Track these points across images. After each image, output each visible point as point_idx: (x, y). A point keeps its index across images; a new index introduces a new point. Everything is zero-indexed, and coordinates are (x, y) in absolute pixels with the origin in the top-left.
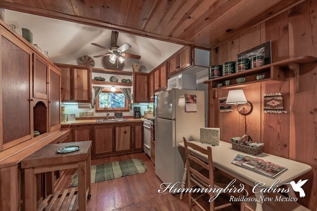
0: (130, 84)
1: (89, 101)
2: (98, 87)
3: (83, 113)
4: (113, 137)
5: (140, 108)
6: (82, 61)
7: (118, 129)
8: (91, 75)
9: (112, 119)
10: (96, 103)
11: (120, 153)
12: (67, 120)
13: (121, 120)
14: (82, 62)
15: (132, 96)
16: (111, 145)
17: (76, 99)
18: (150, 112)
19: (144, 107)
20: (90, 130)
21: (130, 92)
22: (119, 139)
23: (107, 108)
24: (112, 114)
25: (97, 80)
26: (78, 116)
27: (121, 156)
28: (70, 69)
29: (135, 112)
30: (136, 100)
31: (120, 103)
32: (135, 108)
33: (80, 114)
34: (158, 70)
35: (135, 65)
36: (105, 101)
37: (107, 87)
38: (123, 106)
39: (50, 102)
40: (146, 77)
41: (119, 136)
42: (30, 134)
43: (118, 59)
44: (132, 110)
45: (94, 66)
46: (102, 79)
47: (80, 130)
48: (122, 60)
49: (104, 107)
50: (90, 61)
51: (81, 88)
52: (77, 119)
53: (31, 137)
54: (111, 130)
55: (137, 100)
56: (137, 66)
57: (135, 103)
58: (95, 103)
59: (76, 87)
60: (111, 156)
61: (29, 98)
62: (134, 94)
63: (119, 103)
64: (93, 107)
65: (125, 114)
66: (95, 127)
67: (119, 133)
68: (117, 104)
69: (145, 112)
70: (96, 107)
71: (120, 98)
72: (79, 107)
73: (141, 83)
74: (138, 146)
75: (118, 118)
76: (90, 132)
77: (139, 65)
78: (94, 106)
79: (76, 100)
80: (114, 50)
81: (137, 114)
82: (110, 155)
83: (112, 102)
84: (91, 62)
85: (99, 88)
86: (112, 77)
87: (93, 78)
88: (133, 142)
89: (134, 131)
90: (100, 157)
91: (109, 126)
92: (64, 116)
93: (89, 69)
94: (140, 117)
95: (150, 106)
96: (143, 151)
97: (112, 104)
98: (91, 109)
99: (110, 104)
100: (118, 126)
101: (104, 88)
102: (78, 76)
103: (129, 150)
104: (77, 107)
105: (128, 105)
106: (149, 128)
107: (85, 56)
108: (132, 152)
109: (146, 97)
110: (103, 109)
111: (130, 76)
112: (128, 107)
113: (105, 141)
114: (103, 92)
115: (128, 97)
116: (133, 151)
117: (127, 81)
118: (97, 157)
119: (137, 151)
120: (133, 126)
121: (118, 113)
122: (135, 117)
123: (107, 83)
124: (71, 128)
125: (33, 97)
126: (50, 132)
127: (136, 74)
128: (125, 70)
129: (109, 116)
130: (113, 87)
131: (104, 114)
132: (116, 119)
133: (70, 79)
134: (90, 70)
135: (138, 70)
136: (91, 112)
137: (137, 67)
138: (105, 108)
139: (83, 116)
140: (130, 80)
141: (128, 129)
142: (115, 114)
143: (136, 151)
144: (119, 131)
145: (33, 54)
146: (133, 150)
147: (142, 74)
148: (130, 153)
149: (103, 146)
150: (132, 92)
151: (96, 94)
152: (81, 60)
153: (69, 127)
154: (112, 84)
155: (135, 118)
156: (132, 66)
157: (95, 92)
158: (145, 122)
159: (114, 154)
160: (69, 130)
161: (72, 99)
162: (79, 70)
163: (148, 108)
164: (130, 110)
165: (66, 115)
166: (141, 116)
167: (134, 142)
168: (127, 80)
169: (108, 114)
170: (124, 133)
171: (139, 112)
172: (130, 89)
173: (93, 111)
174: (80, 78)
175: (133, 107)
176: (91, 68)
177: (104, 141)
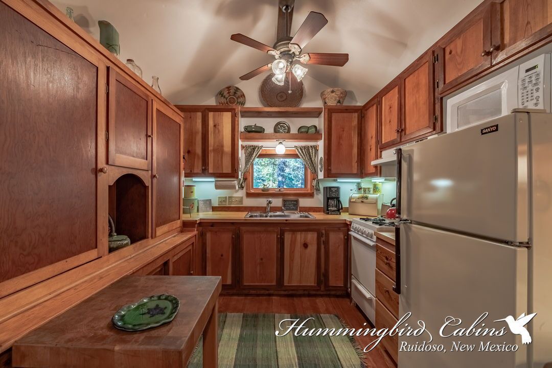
0: (316, 135)
1: (233, 174)
2: (251, 146)
3: (224, 198)
4: (279, 253)
5: (338, 188)
6: (224, 97)
7: (290, 236)
8: (238, 121)
9: (278, 213)
10: (248, 177)
11: (292, 290)
12: (198, 211)
13: (295, 216)
14: (223, 100)
15: (321, 164)
16: (275, 270)
17: (211, 171)
18: (365, 200)
19: (348, 188)
20: (233, 235)
21: (315, 153)
22: (292, 259)
23: (268, 189)
24: (277, 202)
25: (249, 132)
26: (216, 203)
27: (295, 299)
28: (202, 115)
29: (328, 199)
30: (330, 170)
31: (293, 180)
32: (328, 190)
33: (219, 200)
34: (397, 88)
35: (330, 90)
36: (268, 177)
37: (267, 145)
38: (299, 184)
39: (155, 176)
40: (356, 115)
41: (292, 252)
42: (96, 248)
43: (292, 72)
44: (320, 193)
45: (244, 104)
46: (259, 130)
47: (216, 232)
48: (299, 72)
49: (261, 187)
50: (237, 95)
51: (219, 149)
52: (214, 209)
53: (98, 253)
54: (274, 237)
55: (334, 171)
56: (333, 92)
57: (328, 177)
58: (245, 179)
59: (212, 148)
60: (273, 295)
61: (94, 166)
62: (326, 157)
63: (291, 179)
64: (242, 187)
65: (304, 202)
66: (244, 228)
67: (291, 245)
68: (288, 181)
69: (350, 199)
70: (247, 187)
71: (293, 170)
72: (217, 187)
73: (343, 131)
74: (335, 281)
75: (289, 209)
76: (232, 238)
77: (338, 90)
78: (243, 184)
79: (211, 173)
80: (282, 50)
81: (332, 202)
82: (272, 292)
83: (280, 178)
84: (239, 97)
85: (254, 148)
86: (279, 124)
87: (241, 129)
88: (323, 270)
89: (326, 243)
90: (253, 292)
91: (271, 229)
92: (193, 203)
93: (234, 109)
94: (338, 210)
95: (363, 185)
96: (348, 295)
97: (279, 182)
98: (237, 191)
99: (276, 182)
100: (290, 231)
101: (263, 148)
102: (215, 126)
103: (314, 286)
104: (213, 185)
105: (311, 183)
106: (372, 244)
107: (228, 88)
108: (322, 293)
109: (355, 165)
110: (261, 192)
111: (317, 119)
112: (312, 187)
113: (262, 259)
114: (262, 156)
115: (310, 165)
116: (322, 291)
117: (310, 131)
118: (246, 292)
119: (333, 293)
120: (324, 232)
121: (291, 201)
122: (328, 210)
123: (268, 137)
124: (201, 228)
125: (107, 163)
126: (155, 237)
127: (331, 111)
128: (306, 105)
129: (271, 205)
130: (281, 145)
131: (262, 202)
132: (286, 213)
133: (202, 133)
134: (236, 111)
135: (336, 102)
136: (239, 197)
137: (333, 94)
138: (263, 190)
139: (224, 203)
140: (315, 127)
141: (311, 237)
142: (284, 201)
143: (329, 290)
144: (291, 241)
145: (108, 68)
146: (322, 288)
147: (347, 110)
148: (314, 292)
149: (258, 271)
150: (321, 154)
151: (247, 162)
152: (222, 96)
153: (196, 225)
154: (278, 139)
155: (328, 214)
156: (322, 94)
157: (246, 156)
158: (354, 225)
159: (281, 291)
160: (195, 232)
161: (205, 172)
162: (217, 113)
163: (360, 189)
164: (315, 193)
165: (196, 201)
166: (342, 209)
167: (327, 270)
168: (308, 128)
169: (270, 202)
170: (303, 248)
171: (338, 199)
172: (316, 148)
173: (241, 194)
174: (218, 128)
175: (321, 187)
176: (239, 109)
177: (259, 261)
